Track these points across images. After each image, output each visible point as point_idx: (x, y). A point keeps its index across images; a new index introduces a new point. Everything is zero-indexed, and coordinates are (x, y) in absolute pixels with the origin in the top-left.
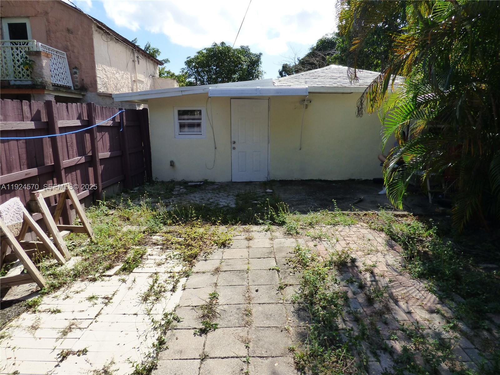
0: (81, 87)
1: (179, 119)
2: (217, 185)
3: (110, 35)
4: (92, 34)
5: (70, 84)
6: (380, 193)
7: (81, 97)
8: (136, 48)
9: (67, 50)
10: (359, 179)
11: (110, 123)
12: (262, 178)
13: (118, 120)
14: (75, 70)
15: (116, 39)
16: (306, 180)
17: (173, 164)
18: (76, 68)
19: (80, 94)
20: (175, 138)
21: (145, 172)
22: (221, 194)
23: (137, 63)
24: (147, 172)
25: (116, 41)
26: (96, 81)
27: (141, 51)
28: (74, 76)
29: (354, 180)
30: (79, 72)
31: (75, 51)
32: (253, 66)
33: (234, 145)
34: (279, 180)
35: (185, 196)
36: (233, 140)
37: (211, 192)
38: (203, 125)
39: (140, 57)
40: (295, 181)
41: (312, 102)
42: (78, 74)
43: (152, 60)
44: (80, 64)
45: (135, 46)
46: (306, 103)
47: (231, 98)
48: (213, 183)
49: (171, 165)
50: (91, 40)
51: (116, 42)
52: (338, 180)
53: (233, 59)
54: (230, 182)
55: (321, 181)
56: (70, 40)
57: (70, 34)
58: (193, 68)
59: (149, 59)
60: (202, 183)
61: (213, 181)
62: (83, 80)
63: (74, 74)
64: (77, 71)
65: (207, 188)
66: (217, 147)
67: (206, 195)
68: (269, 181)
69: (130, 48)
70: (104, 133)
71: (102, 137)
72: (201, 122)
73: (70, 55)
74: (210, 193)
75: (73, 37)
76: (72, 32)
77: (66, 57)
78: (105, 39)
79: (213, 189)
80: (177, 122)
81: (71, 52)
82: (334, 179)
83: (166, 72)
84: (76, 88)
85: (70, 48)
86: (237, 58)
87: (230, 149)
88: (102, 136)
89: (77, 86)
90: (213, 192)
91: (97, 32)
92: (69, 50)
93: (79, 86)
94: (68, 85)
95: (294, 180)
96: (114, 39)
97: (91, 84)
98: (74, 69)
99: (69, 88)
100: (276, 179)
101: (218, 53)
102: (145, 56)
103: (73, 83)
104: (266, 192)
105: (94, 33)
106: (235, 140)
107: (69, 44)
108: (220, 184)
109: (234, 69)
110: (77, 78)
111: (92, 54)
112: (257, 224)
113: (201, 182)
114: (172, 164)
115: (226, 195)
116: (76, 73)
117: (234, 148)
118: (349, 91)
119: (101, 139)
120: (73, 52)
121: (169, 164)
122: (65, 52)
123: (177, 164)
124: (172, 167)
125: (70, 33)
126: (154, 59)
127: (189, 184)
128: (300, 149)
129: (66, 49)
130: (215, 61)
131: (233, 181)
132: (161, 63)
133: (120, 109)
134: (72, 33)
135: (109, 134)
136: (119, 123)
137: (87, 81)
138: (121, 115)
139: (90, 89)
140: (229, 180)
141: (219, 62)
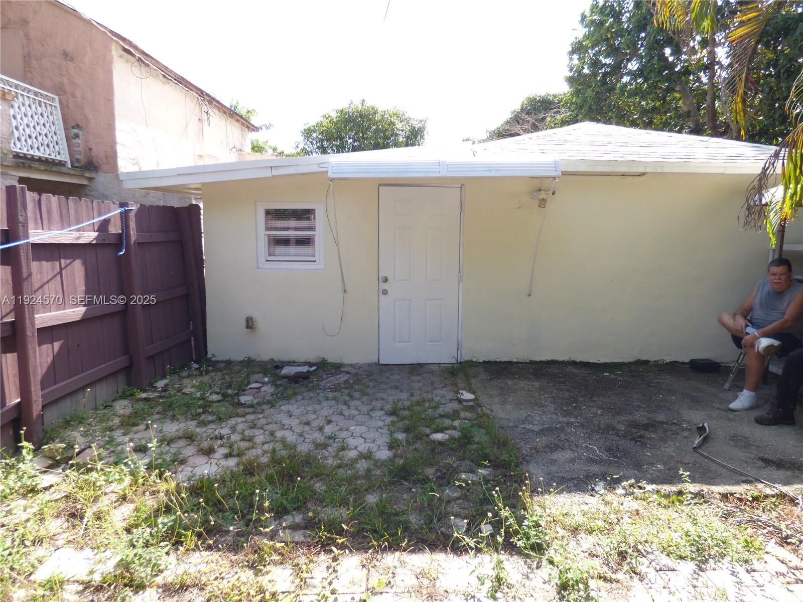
0: (86, 163)
1: (267, 229)
2: (348, 373)
3: (148, 65)
4: (111, 63)
5: (65, 157)
6: (733, 406)
7: (85, 182)
8: (205, 96)
9: (61, 93)
10: (658, 361)
11: (90, 237)
12: (444, 355)
13: (115, 229)
14: (76, 131)
15: (164, 76)
16: (541, 362)
17: (253, 325)
18: (78, 126)
19: (82, 176)
20: (258, 268)
21: (192, 338)
22: (354, 403)
23: (206, 123)
24: (194, 339)
25: (165, 80)
26: (115, 153)
27: (214, 103)
28: (74, 141)
29: (646, 362)
30: (83, 135)
31: (78, 94)
32: (416, 138)
33: (384, 286)
34: (481, 361)
35: (268, 411)
36: (383, 274)
37: (330, 395)
38: (317, 241)
39: (211, 112)
40: (517, 363)
41: (556, 193)
42: (81, 138)
43: (238, 121)
44: (86, 118)
45: (202, 93)
46: (543, 195)
47: (380, 185)
48: (337, 368)
49: (248, 327)
50: (109, 73)
51: (164, 83)
52: (612, 363)
53: (382, 126)
54: (375, 363)
55: (574, 363)
56: (68, 73)
57: (69, 62)
58: (314, 142)
59: (232, 118)
60: (314, 368)
61: (339, 361)
62: (90, 149)
63: (73, 138)
64: (81, 133)
65: (322, 384)
66: (348, 289)
67: (317, 407)
68: (460, 363)
69: (194, 96)
70: (68, 261)
71: (60, 273)
72: (314, 235)
73: (67, 101)
74: (327, 399)
75: (75, 67)
76: (72, 58)
77: (57, 105)
78: (138, 74)
79: (336, 389)
80: (262, 236)
81: (70, 96)
82: (603, 360)
83: (270, 147)
84: (76, 165)
85: (68, 88)
86: (389, 125)
87: (377, 293)
88: (61, 269)
89: (78, 161)
90: (334, 399)
91: (121, 60)
92: (65, 92)
93: (83, 161)
94: (58, 158)
95: (515, 360)
96: (161, 77)
97: (106, 157)
98: (73, 128)
99: (61, 164)
100: (474, 360)
101: (356, 116)
102: (225, 113)
103: (71, 155)
104: (460, 401)
105: (115, 61)
106: (387, 275)
107: (66, 81)
108: (353, 371)
109: (383, 143)
110: (79, 147)
111: (110, 100)
112: (458, 549)
113: (310, 365)
114: (250, 324)
115: (365, 409)
116: (77, 136)
117: (385, 292)
118: (641, 170)
119: (55, 276)
120: (73, 96)
121: (244, 323)
122: (58, 95)
123: (260, 323)
124: (249, 330)
125: (69, 60)
126: (241, 120)
127: (286, 371)
128: (530, 295)
129: (59, 90)
130: (351, 130)
131: (381, 363)
132: (255, 129)
133: (122, 205)
134: (72, 60)
135: (85, 264)
136: (120, 236)
137: (98, 152)
138: (124, 216)
139: (104, 167)
140: (374, 359)
141: (358, 131)
